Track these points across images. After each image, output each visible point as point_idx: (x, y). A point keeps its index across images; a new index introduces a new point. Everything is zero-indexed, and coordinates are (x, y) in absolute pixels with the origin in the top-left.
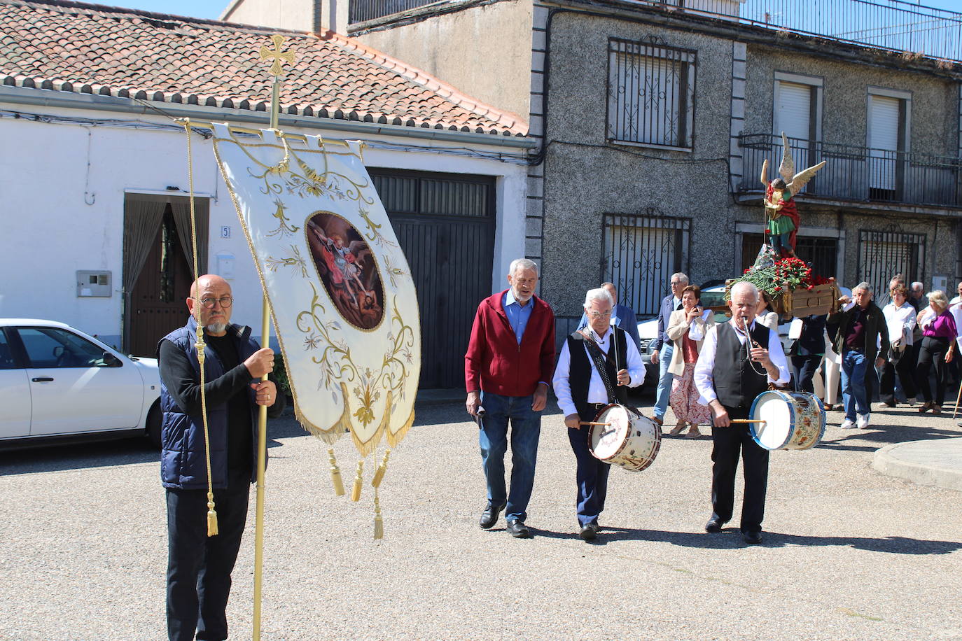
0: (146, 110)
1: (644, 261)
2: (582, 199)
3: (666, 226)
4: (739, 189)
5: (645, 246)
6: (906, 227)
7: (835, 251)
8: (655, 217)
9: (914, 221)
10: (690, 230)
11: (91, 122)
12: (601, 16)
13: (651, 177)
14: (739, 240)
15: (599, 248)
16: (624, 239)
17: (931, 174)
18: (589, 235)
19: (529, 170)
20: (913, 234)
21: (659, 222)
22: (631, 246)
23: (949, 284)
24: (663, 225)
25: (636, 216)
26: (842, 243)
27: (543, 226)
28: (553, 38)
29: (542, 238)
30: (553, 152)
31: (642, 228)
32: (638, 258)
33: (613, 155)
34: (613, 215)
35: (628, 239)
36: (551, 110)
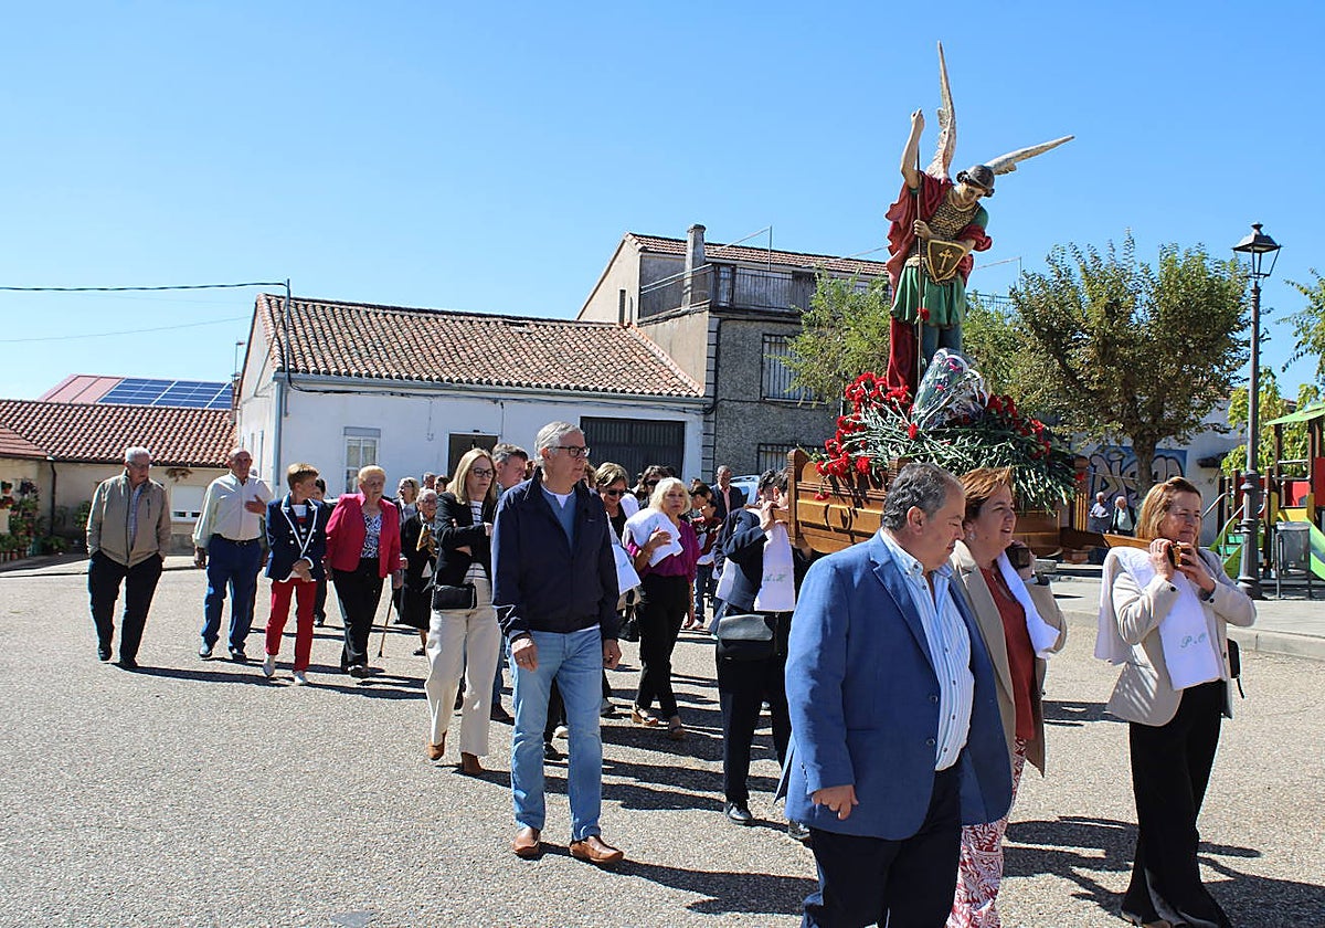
0: (460, 389)
2: (743, 435)
8: (797, 446)
11: (431, 396)
12: (757, 321)
13: (795, 421)
16: (774, 460)
18: (748, 457)
19: (705, 417)
27: (714, 452)
28: (722, 336)
29: (713, 459)
30: (722, 406)
33: (766, 407)
34: (766, 445)
35: (777, 460)
36: (720, 380)
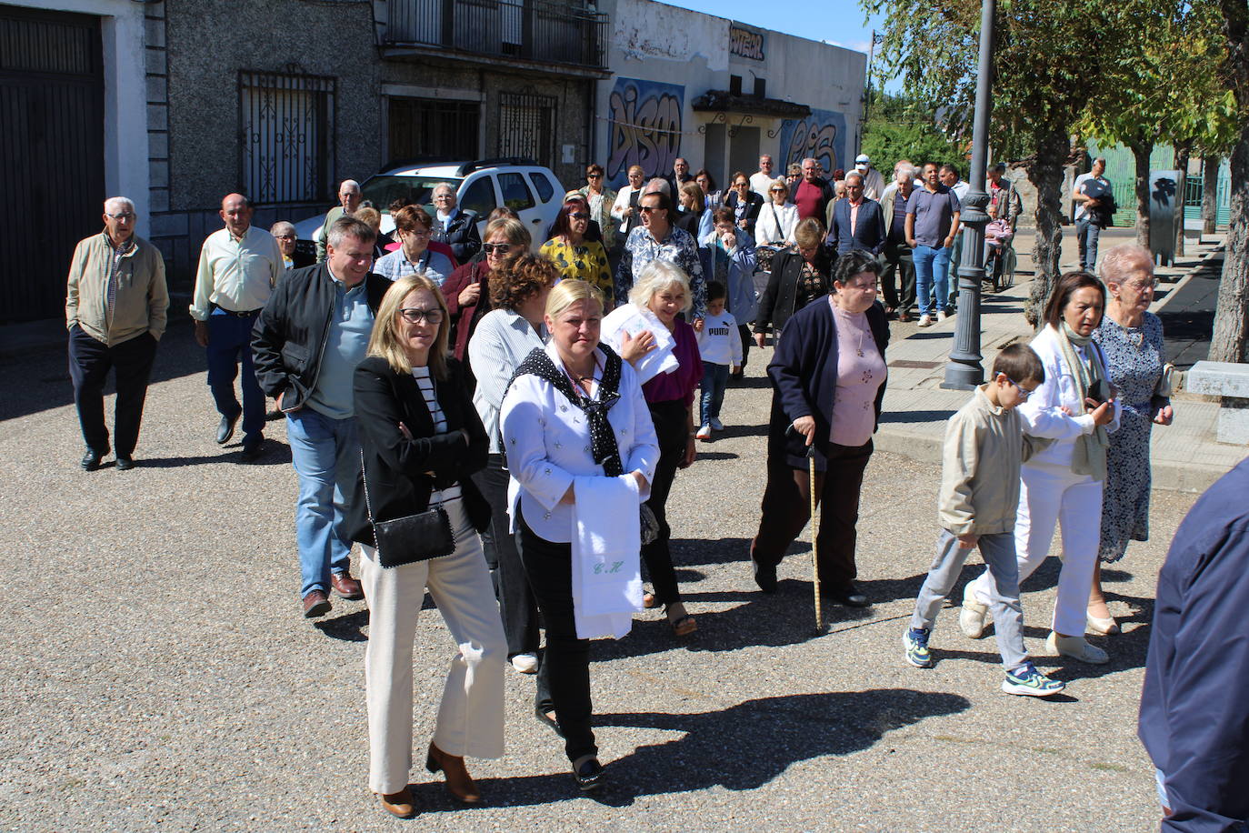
1: (287, 133)
2: (213, 51)
3: (309, 87)
4: (384, 41)
5: (287, 115)
6: (540, 88)
7: (477, 116)
8: (296, 75)
9: (547, 82)
10: (334, 93)
13: (290, 22)
14: (385, 105)
15: (236, 117)
16: (263, 104)
17: (556, 28)
18: (224, 100)
19: (147, 9)
20: (547, 97)
21: (301, 81)
22: (271, 113)
23: (576, 151)
24: (306, 86)
25: (276, 74)
26: (483, 107)
27: (168, 88)
29: (168, 104)
31: (283, 89)
32: (280, 131)
34: (250, 73)
35: (268, 106)
